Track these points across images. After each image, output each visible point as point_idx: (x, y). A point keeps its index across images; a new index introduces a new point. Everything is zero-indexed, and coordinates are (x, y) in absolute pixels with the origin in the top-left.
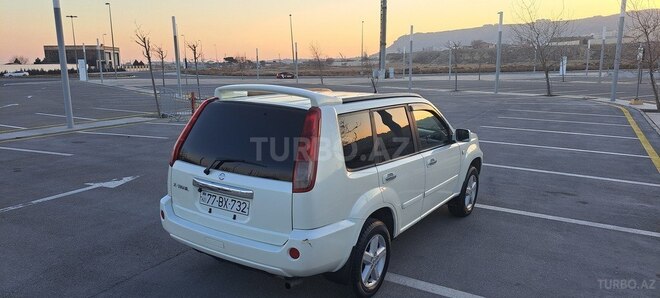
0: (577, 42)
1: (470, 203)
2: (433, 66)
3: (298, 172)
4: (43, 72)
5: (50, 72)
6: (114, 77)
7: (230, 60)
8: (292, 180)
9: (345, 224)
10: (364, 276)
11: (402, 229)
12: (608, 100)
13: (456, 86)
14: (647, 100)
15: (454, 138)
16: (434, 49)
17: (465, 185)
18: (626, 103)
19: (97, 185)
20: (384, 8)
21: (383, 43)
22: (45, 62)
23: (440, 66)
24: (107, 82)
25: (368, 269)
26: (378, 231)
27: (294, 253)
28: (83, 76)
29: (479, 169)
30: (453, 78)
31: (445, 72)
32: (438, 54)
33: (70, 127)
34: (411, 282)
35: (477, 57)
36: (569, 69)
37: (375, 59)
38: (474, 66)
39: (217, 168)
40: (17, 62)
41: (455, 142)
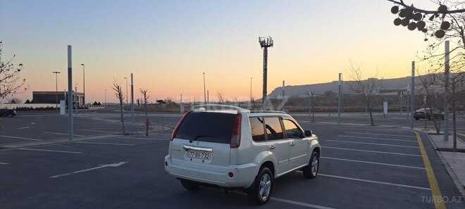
0: (396, 93)
1: (314, 171)
2: (299, 107)
3: (233, 139)
4: (32, 109)
5: (37, 109)
6: (83, 112)
7: (161, 102)
8: (230, 143)
9: (252, 165)
10: (261, 193)
11: (278, 175)
12: (409, 128)
13: (313, 119)
14: (432, 128)
15: (304, 135)
16: (300, 96)
17: (311, 161)
18: (420, 130)
19: (106, 166)
20: (265, 70)
21: (265, 92)
22: (33, 102)
23: (303, 108)
24: (80, 115)
25: (262, 189)
26: (266, 172)
27: (231, 174)
28: (63, 112)
29: (319, 153)
30: (312, 115)
31: (307, 111)
32: (302, 100)
33: (71, 140)
34: (282, 200)
35: (328, 102)
36: (389, 111)
37: (260, 102)
38: (326, 108)
39: (195, 140)
40: (13, 102)
41: (304, 137)
